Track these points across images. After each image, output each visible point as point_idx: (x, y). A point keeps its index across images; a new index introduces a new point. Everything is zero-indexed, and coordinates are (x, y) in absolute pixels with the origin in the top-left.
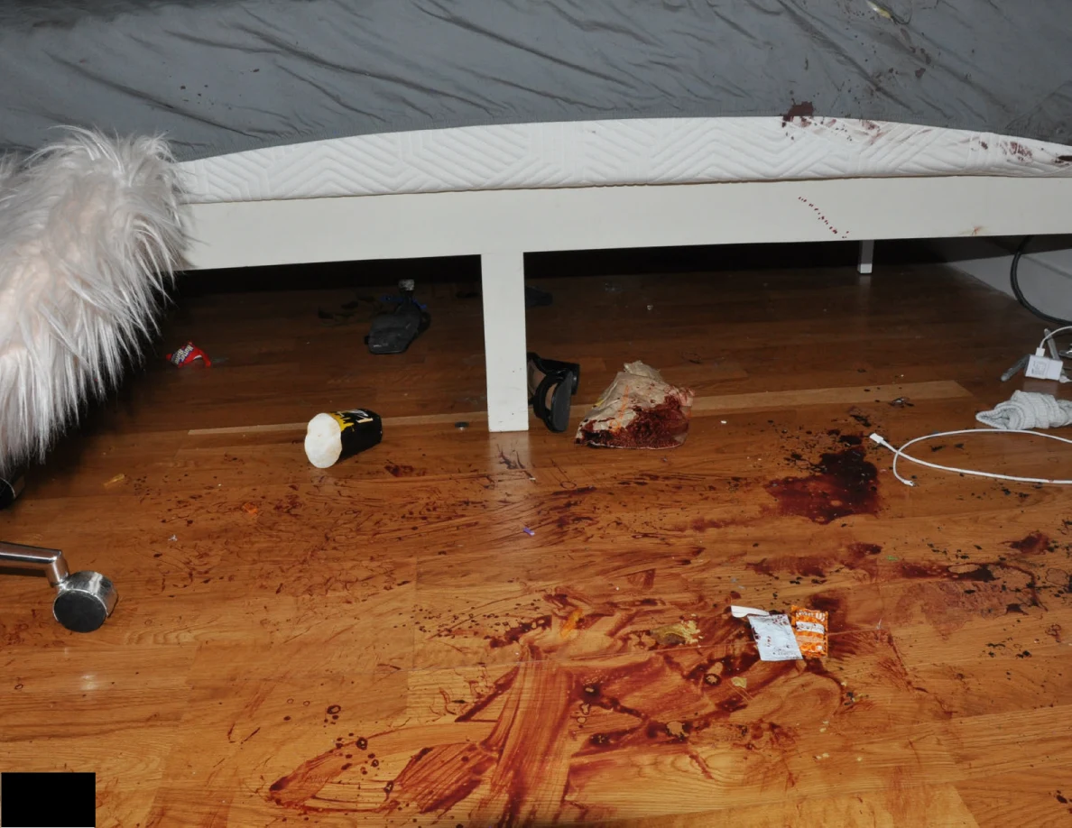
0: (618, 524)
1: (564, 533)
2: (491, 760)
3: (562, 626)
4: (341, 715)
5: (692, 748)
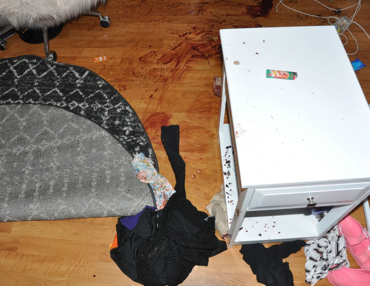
0: (211, 12)
1: (199, 13)
2: (175, 57)
3: (193, 34)
4: (152, 47)
5: (208, 59)
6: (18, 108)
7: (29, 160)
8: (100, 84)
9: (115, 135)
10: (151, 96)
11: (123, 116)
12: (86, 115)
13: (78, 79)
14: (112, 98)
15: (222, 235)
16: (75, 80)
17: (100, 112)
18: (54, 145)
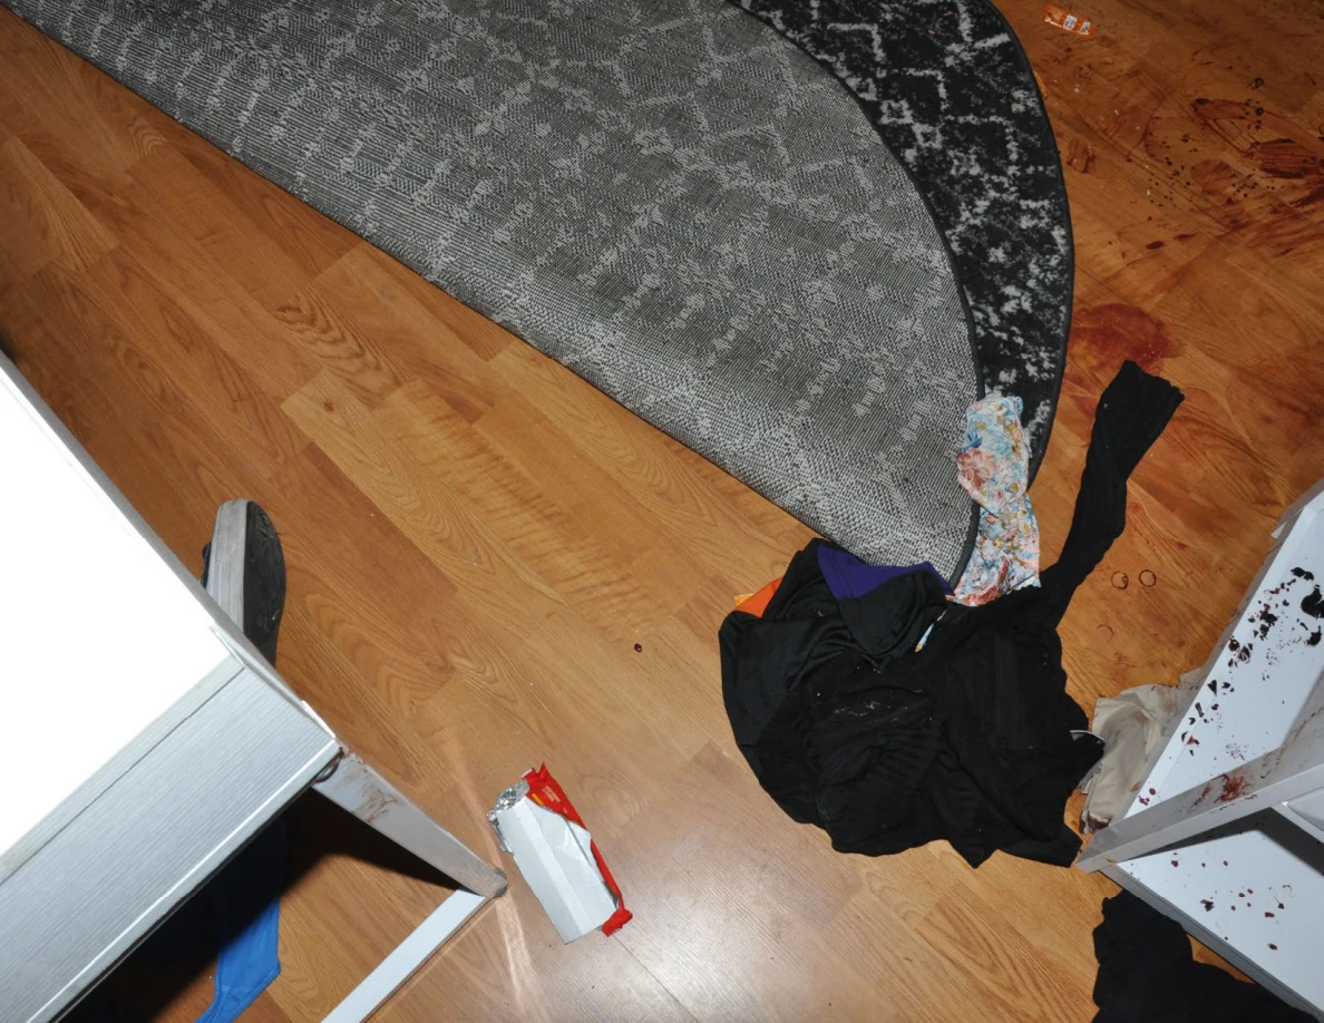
6: (726, 15)
7: (667, 189)
8: (1022, 101)
9: (968, 288)
10: (1157, 245)
11: (1028, 248)
12: (915, 170)
13: (959, 40)
14: (1030, 170)
15: (1084, 815)
16: (948, 37)
17: (965, 190)
18: (767, 196)
